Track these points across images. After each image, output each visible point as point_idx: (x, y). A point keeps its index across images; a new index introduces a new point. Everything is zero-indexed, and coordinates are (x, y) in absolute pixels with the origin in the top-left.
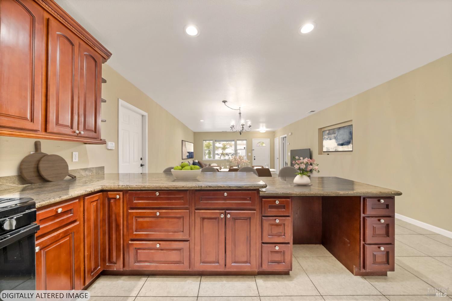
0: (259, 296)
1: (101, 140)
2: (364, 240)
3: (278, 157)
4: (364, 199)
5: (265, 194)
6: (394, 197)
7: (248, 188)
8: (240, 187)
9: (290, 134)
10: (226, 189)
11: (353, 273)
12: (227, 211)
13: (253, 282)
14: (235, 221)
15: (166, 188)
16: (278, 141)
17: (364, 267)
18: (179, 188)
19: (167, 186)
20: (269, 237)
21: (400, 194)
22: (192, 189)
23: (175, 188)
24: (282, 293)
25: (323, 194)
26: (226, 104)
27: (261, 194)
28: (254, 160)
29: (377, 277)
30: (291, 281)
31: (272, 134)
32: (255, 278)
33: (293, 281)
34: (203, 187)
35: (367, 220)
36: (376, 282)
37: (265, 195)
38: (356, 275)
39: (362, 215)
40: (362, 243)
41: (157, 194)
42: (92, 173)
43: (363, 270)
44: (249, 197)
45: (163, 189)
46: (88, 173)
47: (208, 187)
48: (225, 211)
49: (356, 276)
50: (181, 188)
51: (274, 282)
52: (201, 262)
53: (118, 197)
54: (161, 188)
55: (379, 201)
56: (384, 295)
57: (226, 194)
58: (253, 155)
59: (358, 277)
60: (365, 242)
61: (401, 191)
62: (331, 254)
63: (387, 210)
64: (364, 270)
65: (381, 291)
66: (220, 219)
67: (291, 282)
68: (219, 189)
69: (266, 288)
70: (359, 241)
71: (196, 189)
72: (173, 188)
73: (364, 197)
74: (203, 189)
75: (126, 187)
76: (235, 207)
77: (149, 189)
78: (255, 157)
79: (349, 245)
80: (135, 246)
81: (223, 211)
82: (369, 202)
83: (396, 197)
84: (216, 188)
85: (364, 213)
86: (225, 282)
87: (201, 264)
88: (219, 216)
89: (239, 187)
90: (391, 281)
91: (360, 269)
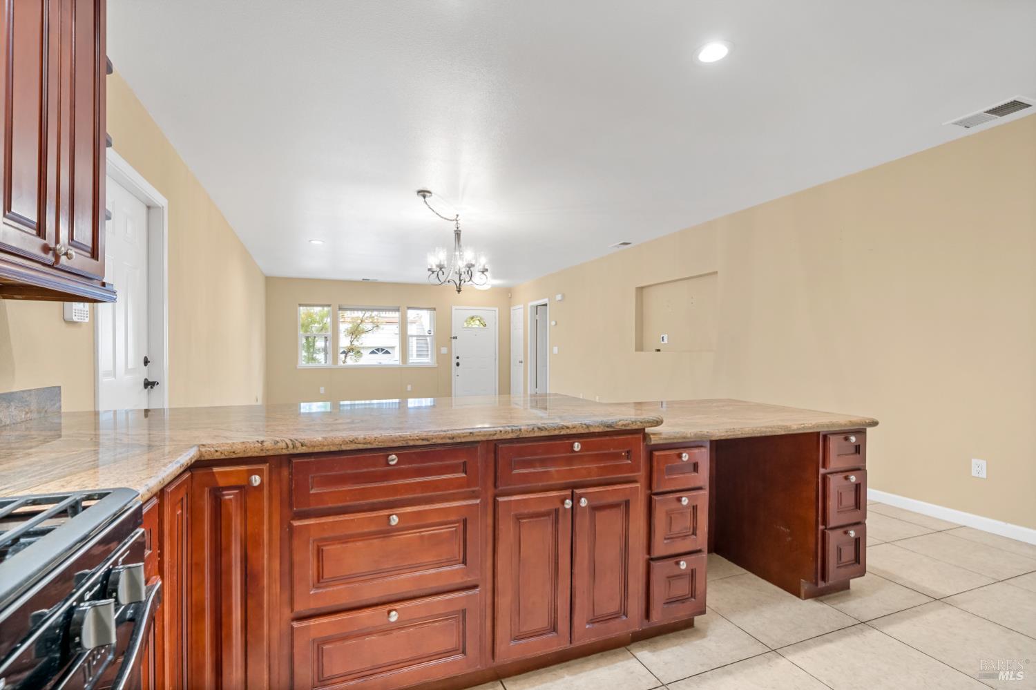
0: (663, 685)
1: (104, 284)
2: (825, 522)
3: (522, 358)
4: (825, 437)
5: (661, 439)
6: (865, 429)
7: (628, 428)
8: (610, 426)
9: (559, 297)
10: (579, 432)
11: (798, 596)
12: (578, 491)
13: (632, 661)
14: (595, 514)
15: (423, 440)
16: (520, 316)
17: (824, 578)
18: (460, 437)
19: (424, 435)
20: (665, 542)
21: (874, 424)
22: (495, 437)
23: (450, 438)
24: (702, 665)
25: (766, 432)
26: (427, 199)
27: (654, 440)
28: (457, 367)
29: (836, 594)
30: (704, 636)
31: (506, 296)
32: (629, 651)
33: (709, 638)
34: (525, 431)
35: (830, 479)
36: (840, 603)
37: (661, 442)
38: (806, 598)
39: (822, 471)
40: (821, 527)
41: (393, 459)
42: (27, 413)
43: (821, 584)
44: (626, 450)
45: (411, 443)
46: (15, 413)
47: (536, 429)
48: (572, 492)
49: (805, 601)
50: (464, 437)
51: (674, 648)
52: (511, 640)
53: (256, 480)
54: (406, 440)
55: (847, 439)
56: (864, 623)
57: (577, 446)
58: (453, 354)
59: (809, 600)
60: (826, 526)
61: (876, 418)
62: (743, 570)
63: (858, 456)
64: (823, 582)
65: (856, 616)
66: (561, 511)
67: (705, 639)
68: (563, 432)
69: (666, 664)
70: (814, 526)
71: (505, 437)
72: (444, 438)
73: (824, 433)
74: (524, 436)
75: (291, 446)
76: (595, 478)
77: (369, 446)
78: (458, 358)
79: (790, 539)
80: (314, 634)
81: (568, 492)
82: (834, 443)
83: (869, 430)
84: (557, 433)
85: (824, 466)
86: (568, 678)
87: (512, 644)
88: (558, 505)
89: (607, 427)
90: (859, 597)
91: (816, 584)
